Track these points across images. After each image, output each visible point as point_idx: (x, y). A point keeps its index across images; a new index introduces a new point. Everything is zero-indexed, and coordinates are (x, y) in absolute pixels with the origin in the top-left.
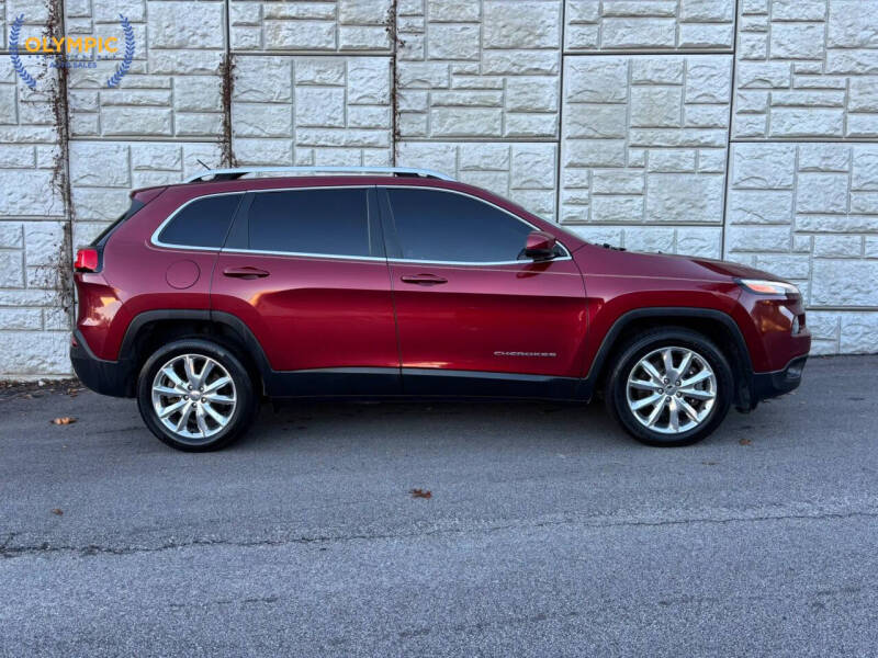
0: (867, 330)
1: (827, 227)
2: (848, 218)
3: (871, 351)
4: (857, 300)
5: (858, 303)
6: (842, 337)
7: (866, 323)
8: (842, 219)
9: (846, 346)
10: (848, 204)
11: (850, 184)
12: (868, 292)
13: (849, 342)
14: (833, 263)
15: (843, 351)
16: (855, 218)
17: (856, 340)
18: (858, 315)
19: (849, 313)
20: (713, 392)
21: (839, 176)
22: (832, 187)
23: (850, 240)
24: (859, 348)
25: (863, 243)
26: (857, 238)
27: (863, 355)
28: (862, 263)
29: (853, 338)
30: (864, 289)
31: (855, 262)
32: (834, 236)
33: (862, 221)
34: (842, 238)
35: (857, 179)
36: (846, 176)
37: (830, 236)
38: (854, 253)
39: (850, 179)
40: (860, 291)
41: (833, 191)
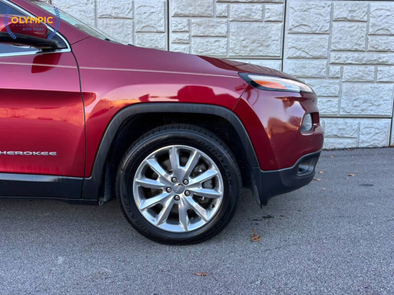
0: (377, 131)
1: (352, 60)
2: (366, 54)
3: (379, 146)
4: (371, 110)
5: (372, 113)
6: (361, 136)
7: (377, 126)
8: (362, 55)
9: (363, 142)
10: (367, 44)
11: (368, 30)
12: (379, 105)
13: (365, 139)
14: (356, 85)
15: (362, 145)
16: (371, 54)
17: (369, 139)
18: (372, 121)
19: (365, 120)
20: (220, 192)
21: (360, 24)
22: (355, 32)
23: (367, 69)
24: (372, 143)
25: (376, 71)
26: (372, 68)
27: (375, 148)
28: (376, 85)
29: (368, 137)
30: (376, 103)
31: (370, 85)
32: (357, 67)
33: (375, 56)
34: (362, 68)
35: (372, 26)
36: (365, 24)
37: (354, 67)
38: (370, 78)
39: (368, 26)
40: (373, 105)
41: (356, 34)
